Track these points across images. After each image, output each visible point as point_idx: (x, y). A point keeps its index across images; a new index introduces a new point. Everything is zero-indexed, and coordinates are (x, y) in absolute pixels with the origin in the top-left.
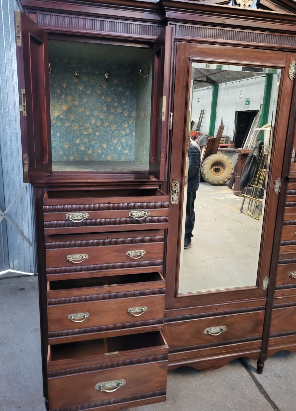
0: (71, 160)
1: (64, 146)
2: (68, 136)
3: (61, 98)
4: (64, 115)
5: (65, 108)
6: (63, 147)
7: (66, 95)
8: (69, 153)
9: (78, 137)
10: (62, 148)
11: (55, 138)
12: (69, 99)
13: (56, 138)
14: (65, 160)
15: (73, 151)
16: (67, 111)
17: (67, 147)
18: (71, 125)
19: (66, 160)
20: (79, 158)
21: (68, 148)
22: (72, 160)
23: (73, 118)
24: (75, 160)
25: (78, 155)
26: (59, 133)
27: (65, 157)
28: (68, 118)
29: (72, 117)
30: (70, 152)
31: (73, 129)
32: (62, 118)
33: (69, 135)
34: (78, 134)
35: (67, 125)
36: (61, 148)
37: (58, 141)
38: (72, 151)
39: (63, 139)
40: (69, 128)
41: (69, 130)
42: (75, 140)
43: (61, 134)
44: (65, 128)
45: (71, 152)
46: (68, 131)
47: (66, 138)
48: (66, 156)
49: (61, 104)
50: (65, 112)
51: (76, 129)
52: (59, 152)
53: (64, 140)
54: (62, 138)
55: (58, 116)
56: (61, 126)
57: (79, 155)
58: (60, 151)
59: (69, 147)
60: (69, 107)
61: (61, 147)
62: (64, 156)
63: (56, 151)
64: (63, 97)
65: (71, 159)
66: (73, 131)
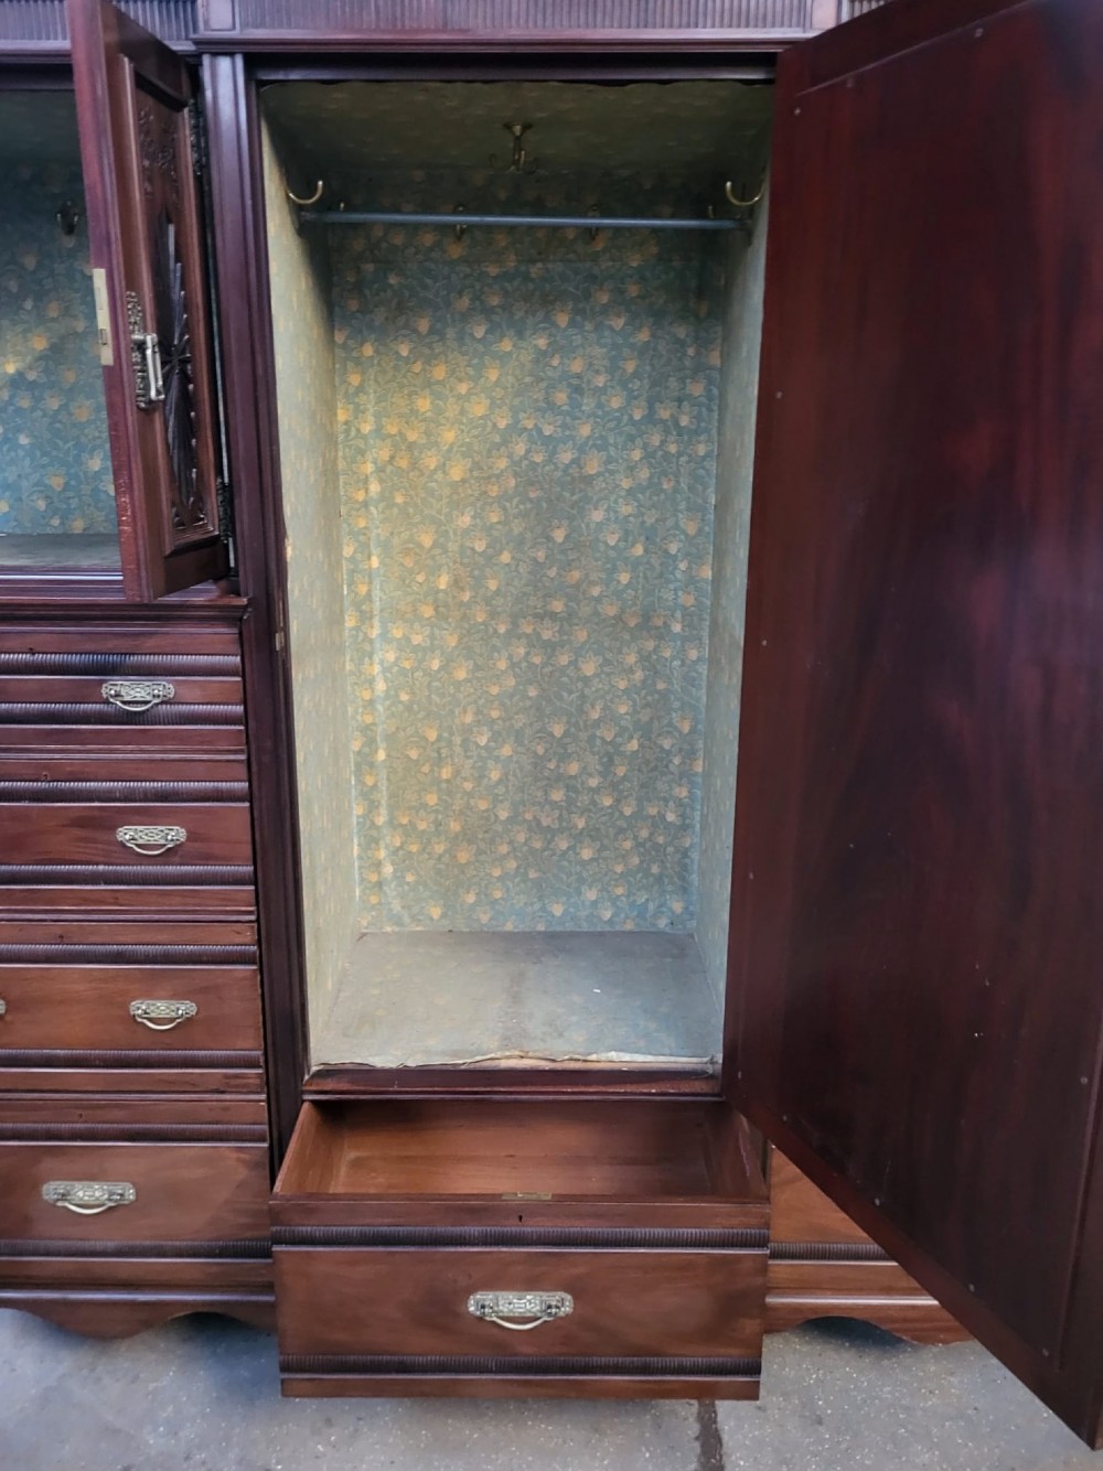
0: (77, 532)
1: (47, 482)
2: (60, 443)
3: (21, 308)
4: (40, 370)
5: (40, 344)
6: (46, 486)
7: (40, 297)
8: (69, 505)
9: (94, 449)
10: (42, 488)
11: (13, 454)
12: (53, 310)
13: (16, 451)
14: (53, 531)
15: (80, 500)
16: (49, 353)
17: (59, 485)
18: (66, 405)
19: (60, 531)
20: (105, 524)
21: (64, 490)
22: (80, 532)
23: (72, 381)
24: (91, 532)
25: (99, 513)
26: (27, 436)
27: (56, 522)
28: (53, 378)
29: (70, 377)
30: (71, 501)
31: (73, 418)
32: (34, 381)
33: (61, 439)
34: (95, 438)
35: (54, 404)
36: (36, 489)
37: (27, 462)
38: (76, 499)
39: (45, 454)
40: (60, 417)
41: (60, 422)
42: (83, 459)
43: (35, 437)
44: (45, 415)
45: (74, 503)
46: (58, 425)
47: (54, 453)
48: (57, 517)
49: (25, 331)
50: (40, 358)
51: (85, 420)
52: (33, 501)
53: (45, 460)
54: (38, 453)
55: (20, 374)
56: (33, 409)
57: (104, 513)
58: (35, 497)
59: (66, 484)
60: (53, 340)
61: (36, 485)
62: (51, 518)
63: (20, 499)
64: (29, 304)
65: (78, 526)
66: (74, 425)
